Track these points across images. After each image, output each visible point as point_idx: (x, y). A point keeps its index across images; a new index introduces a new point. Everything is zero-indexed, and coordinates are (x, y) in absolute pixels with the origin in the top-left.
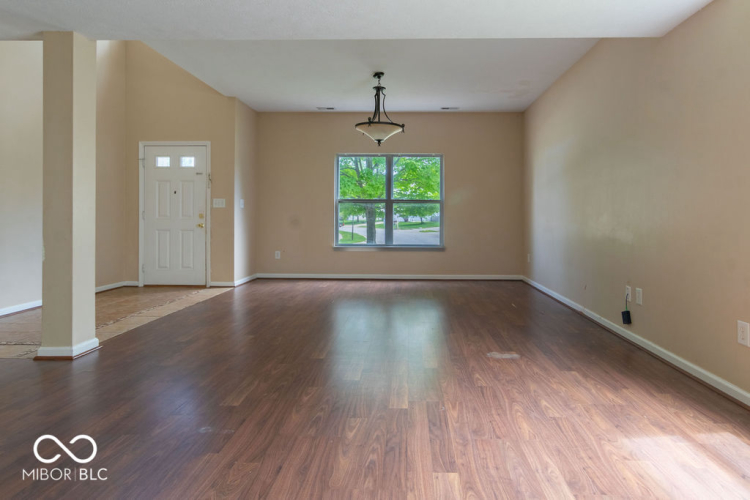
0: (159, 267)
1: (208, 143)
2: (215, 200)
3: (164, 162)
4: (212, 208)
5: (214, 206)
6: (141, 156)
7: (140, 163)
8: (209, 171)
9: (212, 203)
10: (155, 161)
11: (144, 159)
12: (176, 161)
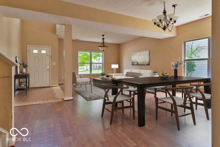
0: (34, 82)
1: (50, 47)
2: (52, 63)
3: (35, 51)
4: (52, 65)
5: (52, 64)
6: (28, 49)
7: (28, 51)
8: (51, 54)
9: (51, 64)
10: (33, 51)
11: (29, 50)
12: (40, 52)
